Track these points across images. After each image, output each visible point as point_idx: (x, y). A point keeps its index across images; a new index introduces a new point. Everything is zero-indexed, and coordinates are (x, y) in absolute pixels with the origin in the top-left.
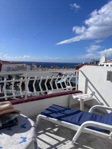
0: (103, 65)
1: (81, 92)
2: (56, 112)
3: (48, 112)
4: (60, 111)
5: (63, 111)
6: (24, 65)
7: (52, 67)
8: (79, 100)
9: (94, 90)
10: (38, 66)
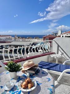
0: (60, 36)
1: (54, 53)
2: (45, 66)
3: (40, 66)
4: (47, 65)
5: (49, 64)
6: (10, 37)
7: (27, 38)
8: (55, 58)
9: (63, 52)
10: (19, 38)
